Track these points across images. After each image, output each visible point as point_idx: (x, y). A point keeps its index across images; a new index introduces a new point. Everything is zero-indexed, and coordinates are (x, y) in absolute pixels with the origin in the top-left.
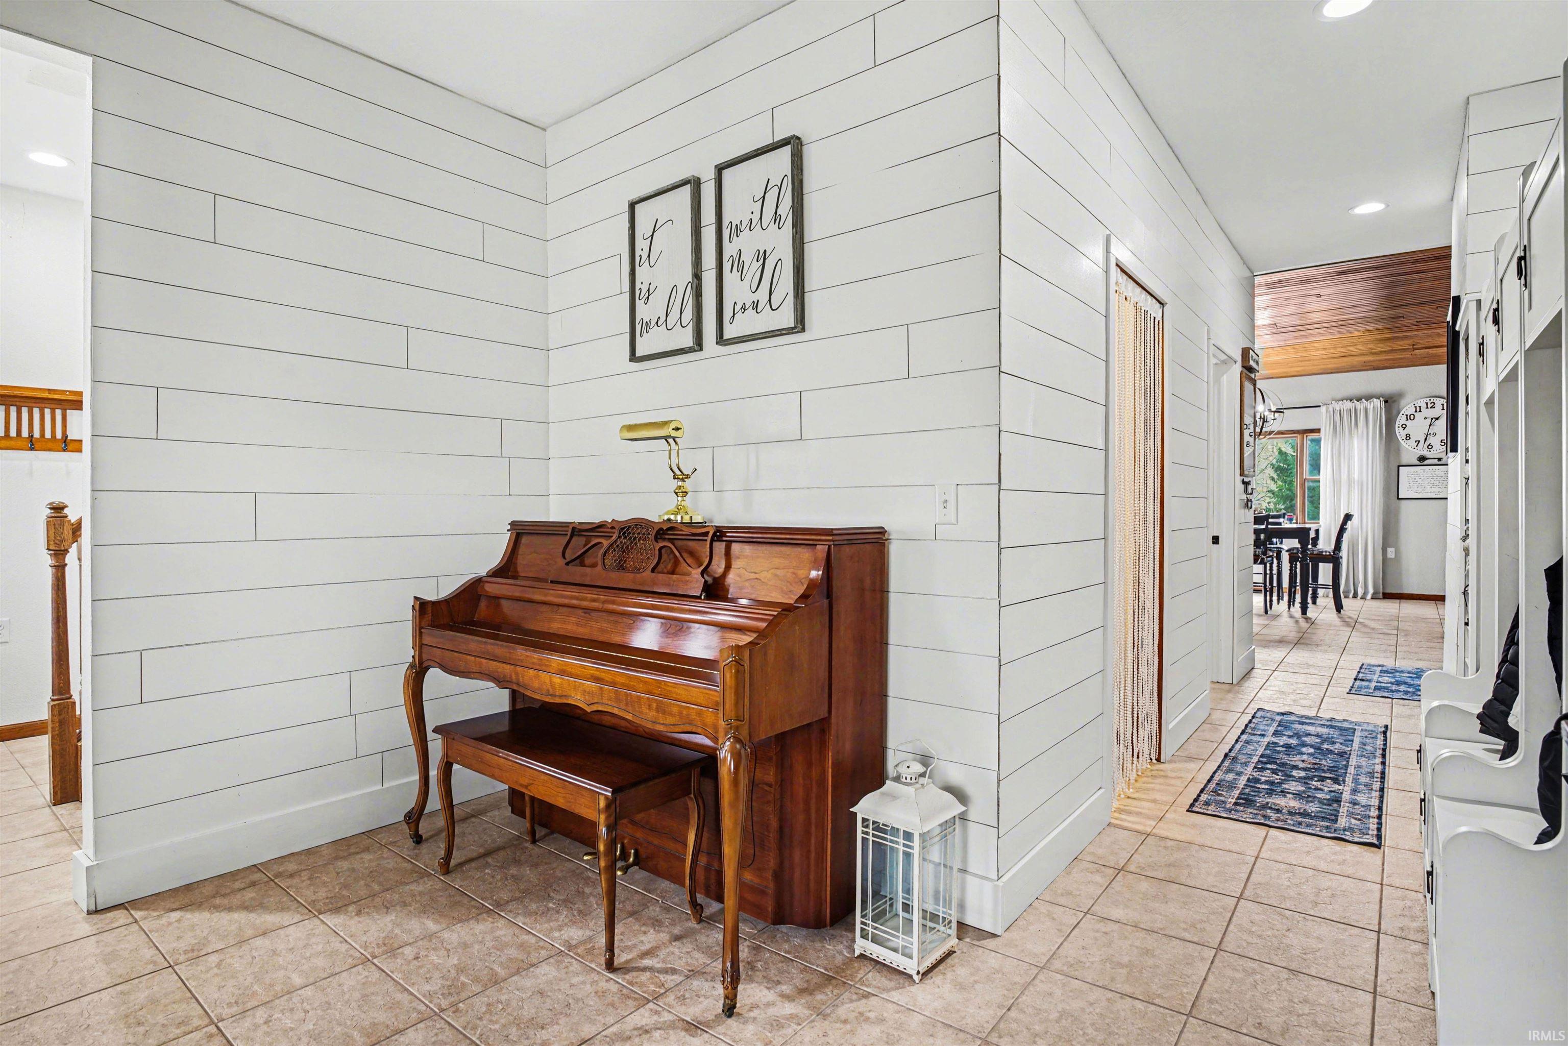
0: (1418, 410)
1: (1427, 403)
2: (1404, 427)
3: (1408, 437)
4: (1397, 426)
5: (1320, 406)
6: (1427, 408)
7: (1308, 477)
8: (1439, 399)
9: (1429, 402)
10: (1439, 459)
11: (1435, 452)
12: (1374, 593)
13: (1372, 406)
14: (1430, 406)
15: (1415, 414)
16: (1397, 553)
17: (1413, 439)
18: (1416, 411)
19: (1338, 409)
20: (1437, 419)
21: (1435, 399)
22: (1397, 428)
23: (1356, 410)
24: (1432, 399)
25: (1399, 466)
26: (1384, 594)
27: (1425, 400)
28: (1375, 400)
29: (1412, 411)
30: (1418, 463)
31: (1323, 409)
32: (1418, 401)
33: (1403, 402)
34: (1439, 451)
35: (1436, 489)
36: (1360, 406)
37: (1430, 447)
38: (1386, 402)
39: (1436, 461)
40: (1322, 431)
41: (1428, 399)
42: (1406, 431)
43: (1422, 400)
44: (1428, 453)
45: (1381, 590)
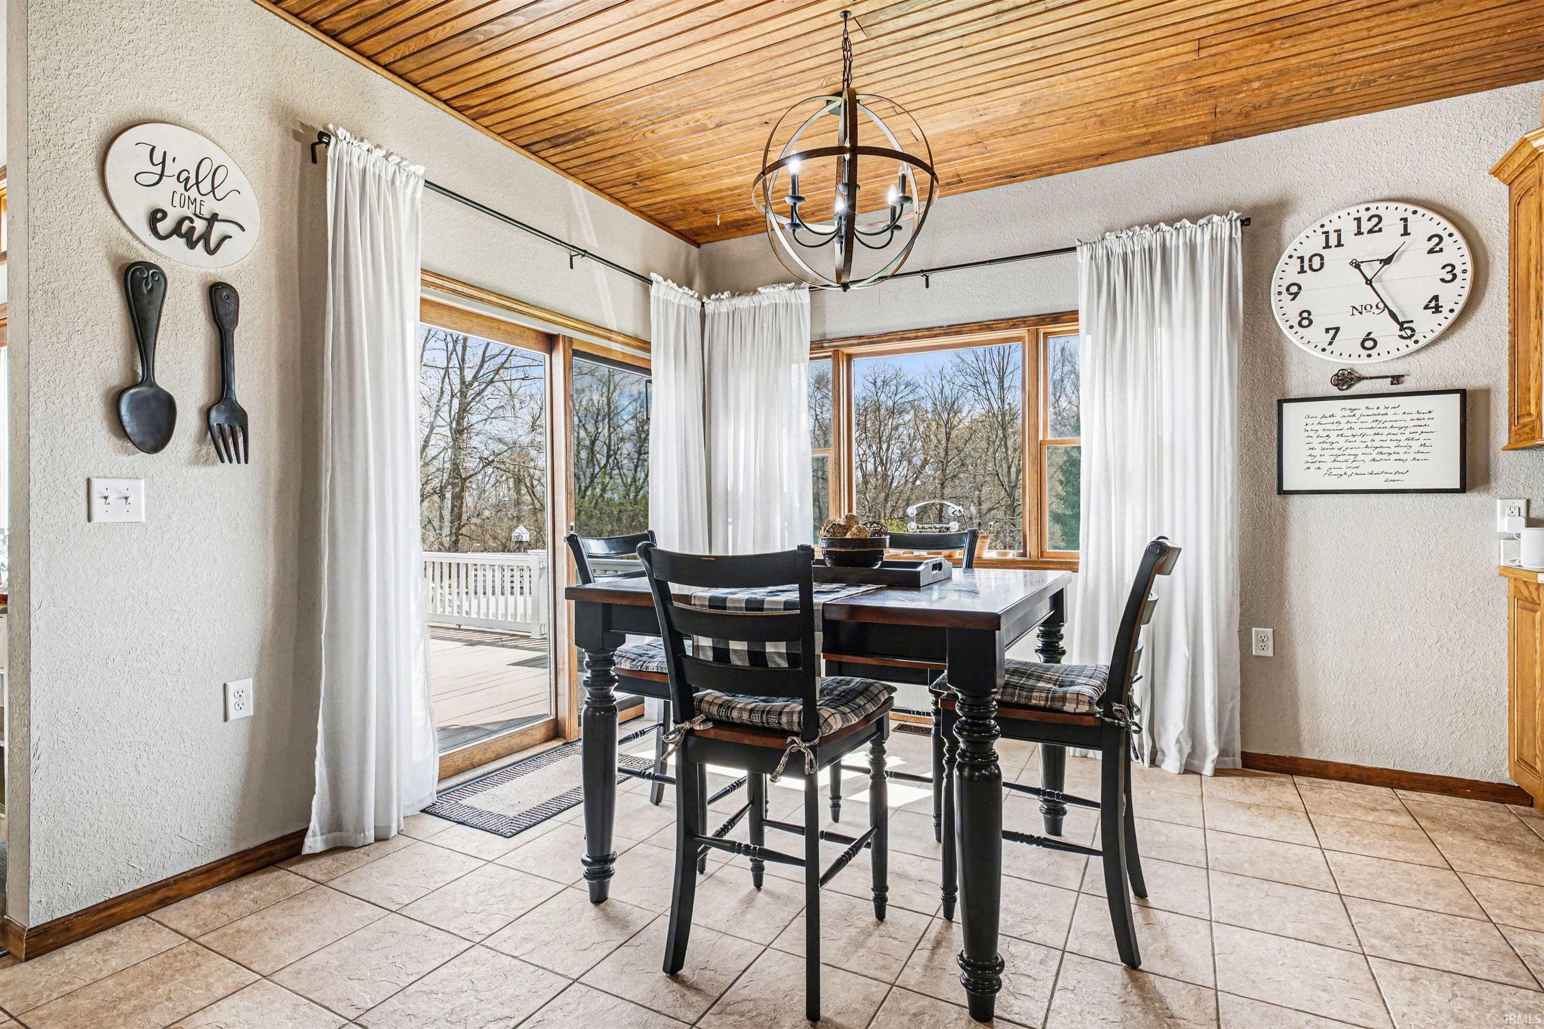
0: (1333, 241)
1: (1358, 220)
2: (1295, 289)
3: (1306, 319)
4: (1274, 289)
5: (1073, 249)
6: (1359, 233)
7: (1050, 438)
8: (1392, 205)
9: (1365, 216)
10: (1396, 379)
11: (1385, 357)
12: (1218, 761)
13: (1207, 237)
14: (1366, 226)
15: (1324, 253)
16: (1281, 642)
17: (1320, 322)
18: (1327, 246)
19: (1119, 250)
20: (1387, 261)
21: (1382, 205)
22: (1274, 298)
23: (1164, 247)
24: (1373, 206)
25: (1280, 403)
26: (1244, 755)
27: (1352, 211)
28: (1216, 218)
29: (1316, 244)
30: (1335, 391)
31: (1083, 256)
32: (1334, 217)
33: (1290, 225)
34: (1395, 354)
35: (1392, 466)
36: (1175, 240)
37: (1369, 344)
38: (1245, 222)
39: (1385, 386)
40: (1082, 316)
41: (1362, 208)
42: (1302, 302)
43: (1343, 213)
44: (1364, 360)
45: (1238, 747)
